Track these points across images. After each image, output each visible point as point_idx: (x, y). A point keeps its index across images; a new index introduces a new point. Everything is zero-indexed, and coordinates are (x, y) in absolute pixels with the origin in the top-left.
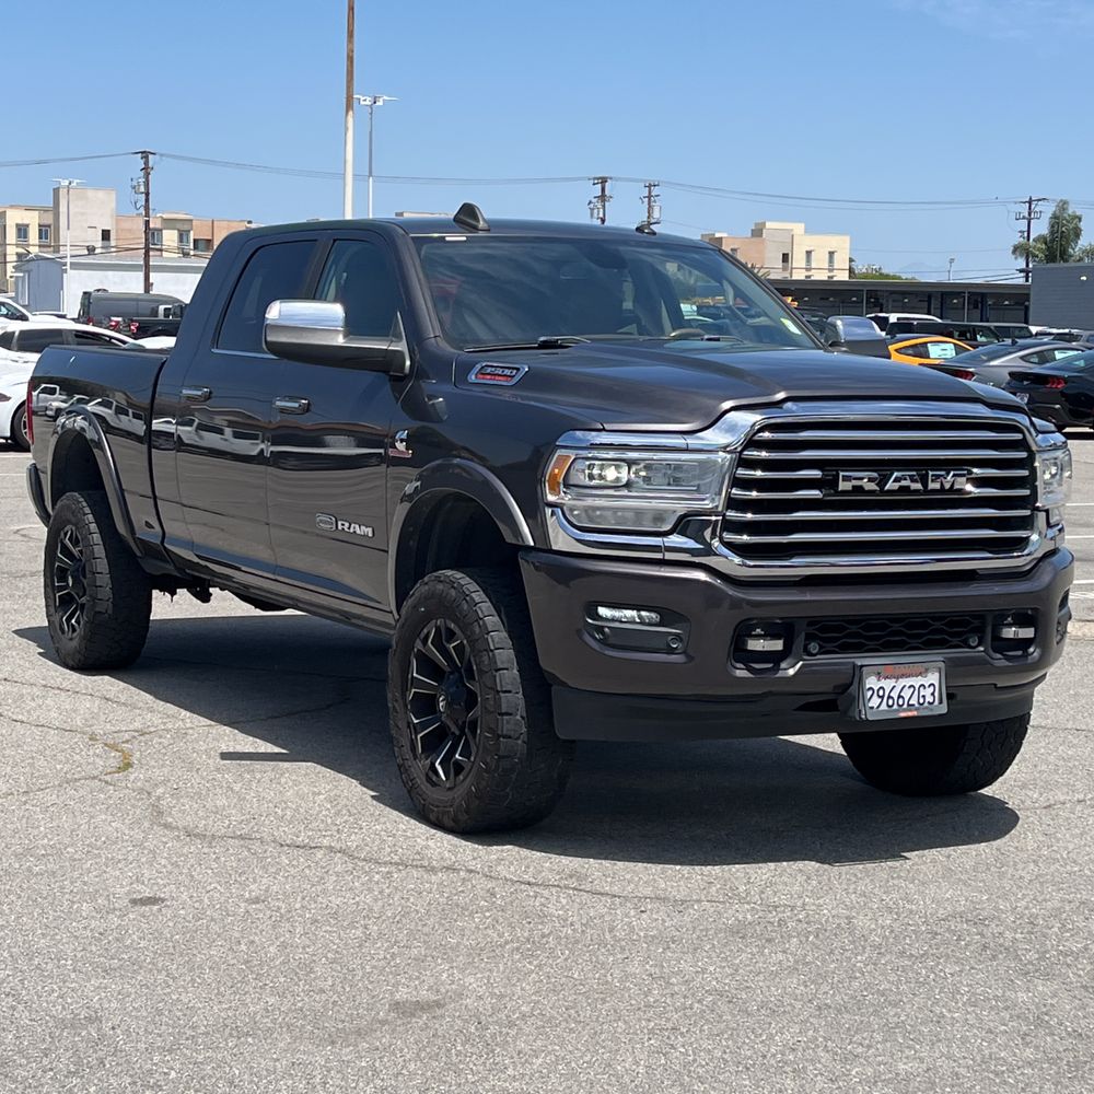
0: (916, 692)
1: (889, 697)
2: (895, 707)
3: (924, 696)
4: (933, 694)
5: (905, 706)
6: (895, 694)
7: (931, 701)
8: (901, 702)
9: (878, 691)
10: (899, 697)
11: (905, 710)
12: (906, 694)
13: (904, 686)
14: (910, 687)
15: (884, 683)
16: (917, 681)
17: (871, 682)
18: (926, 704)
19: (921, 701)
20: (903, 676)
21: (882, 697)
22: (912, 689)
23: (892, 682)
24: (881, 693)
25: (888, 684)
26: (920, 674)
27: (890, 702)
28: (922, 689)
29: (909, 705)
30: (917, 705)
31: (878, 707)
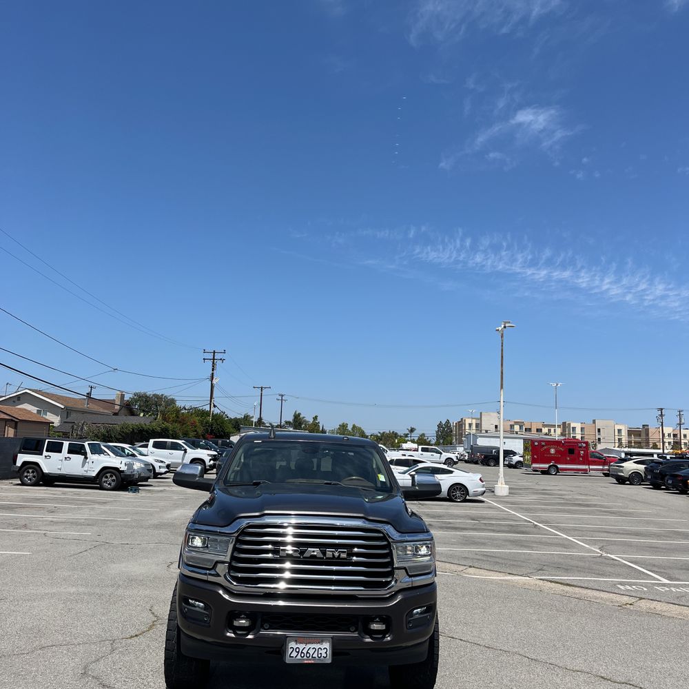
0: (316, 652)
1: (302, 652)
2: (305, 657)
3: (321, 654)
4: (326, 653)
5: (311, 657)
6: (305, 651)
7: (325, 656)
8: (308, 655)
10: (307, 653)
11: (310, 660)
12: (311, 652)
13: (310, 648)
14: (313, 648)
15: (298, 646)
16: (317, 646)
17: (292, 645)
18: (323, 658)
19: (320, 656)
20: (309, 643)
21: (298, 652)
22: (314, 650)
23: (303, 646)
24: (297, 650)
25: (301, 646)
26: (319, 643)
27: (302, 655)
28: (319, 650)
29: (313, 657)
30: (317, 658)
31: (296, 657)
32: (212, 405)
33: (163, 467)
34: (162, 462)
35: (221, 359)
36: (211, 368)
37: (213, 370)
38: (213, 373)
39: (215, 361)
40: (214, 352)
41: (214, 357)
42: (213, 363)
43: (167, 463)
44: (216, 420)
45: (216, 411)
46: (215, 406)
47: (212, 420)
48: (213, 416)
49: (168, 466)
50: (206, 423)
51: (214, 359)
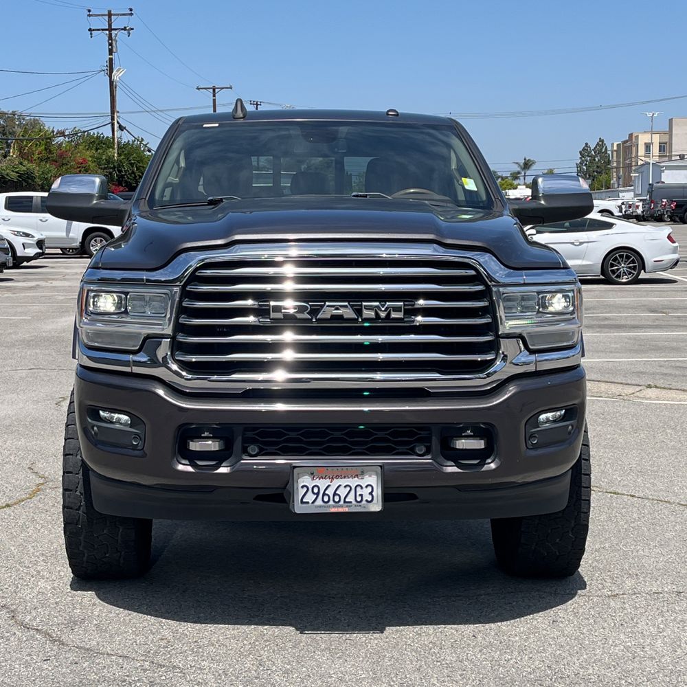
0: (353, 492)
1: (324, 494)
2: (331, 502)
3: (361, 495)
4: (371, 493)
5: (342, 502)
6: (330, 492)
7: (370, 499)
8: (337, 499)
9: (313, 488)
10: (335, 494)
11: (342, 506)
12: (342, 492)
13: (340, 486)
14: (345, 487)
15: (317, 482)
16: (353, 482)
17: (305, 480)
18: (364, 502)
19: (359, 499)
20: (337, 477)
21: (318, 494)
22: (348, 489)
23: (326, 482)
24: (316, 490)
25: (322, 484)
26: (357, 476)
27: (326, 499)
28: (358, 489)
29: (345, 502)
30: (354, 502)
31: (313, 502)
32: (116, 125)
33: (30, 246)
34: (27, 235)
35: (125, 29)
36: (107, 47)
37: (111, 52)
38: (111, 60)
39: (114, 33)
40: (110, 15)
41: (110, 25)
42: (110, 37)
43: (38, 236)
44: (128, 156)
45: (126, 138)
46: (121, 128)
47: (119, 155)
48: (119, 148)
49: (40, 244)
50: (108, 162)
51: (110, 29)
